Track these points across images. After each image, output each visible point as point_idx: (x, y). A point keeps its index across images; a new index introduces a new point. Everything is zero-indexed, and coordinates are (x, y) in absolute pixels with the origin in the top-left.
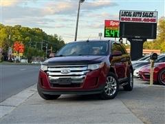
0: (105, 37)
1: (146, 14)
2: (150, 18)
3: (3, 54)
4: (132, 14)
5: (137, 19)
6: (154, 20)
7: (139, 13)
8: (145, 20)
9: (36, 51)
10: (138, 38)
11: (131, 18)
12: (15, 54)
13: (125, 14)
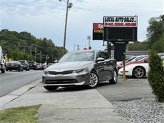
0: (94, 39)
1: (127, 19)
2: (131, 23)
4: (115, 19)
6: (135, 24)
7: (121, 18)
8: (126, 24)
10: (120, 41)
11: (114, 23)
13: (109, 19)
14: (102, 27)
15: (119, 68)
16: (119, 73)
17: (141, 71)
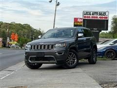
3: (3, 42)
7: (96, 13)
8: (100, 17)
9: (26, 40)
13: (87, 13)
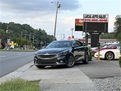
1: (100, 17)
2: (104, 19)
4: (92, 16)
5: (95, 20)
6: (106, 20)
7: (96, 16)
8: (100, 20)
10: (95, 32)
11: (91, 19)
12: (10, 44)
13: (88, 16)
14: (82, 22)
15: (95, 52)
16: (95, 56)
17: (111, 55)
